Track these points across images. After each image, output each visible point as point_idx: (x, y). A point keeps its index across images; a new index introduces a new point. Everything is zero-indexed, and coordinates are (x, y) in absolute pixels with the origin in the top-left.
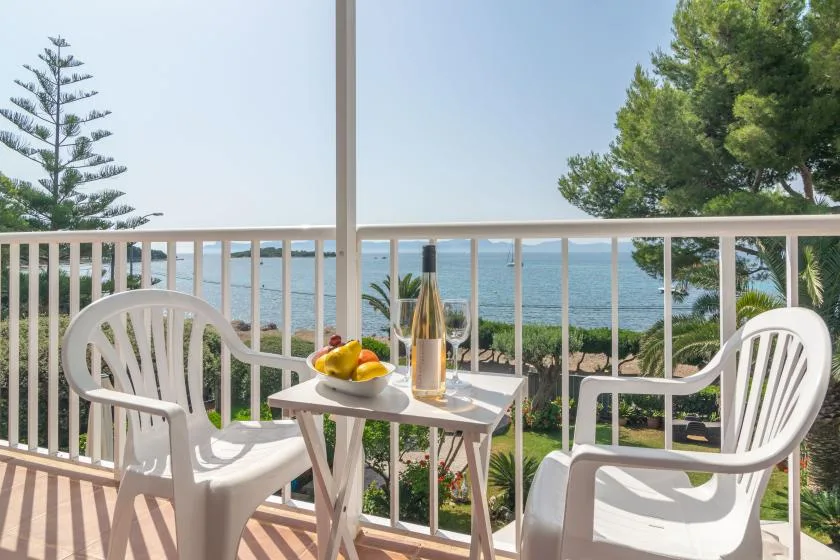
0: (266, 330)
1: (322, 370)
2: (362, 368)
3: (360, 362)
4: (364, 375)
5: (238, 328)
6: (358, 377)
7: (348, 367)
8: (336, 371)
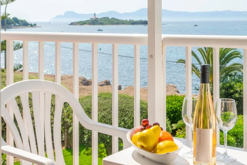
0: (102, 85)
1: (135, 144)
2: (161, 144)
3: (160, 140)
4: (162, 149)
5: (82, 83)
6: (158, 151)
7: (151, 143)
8: (144, 146)
